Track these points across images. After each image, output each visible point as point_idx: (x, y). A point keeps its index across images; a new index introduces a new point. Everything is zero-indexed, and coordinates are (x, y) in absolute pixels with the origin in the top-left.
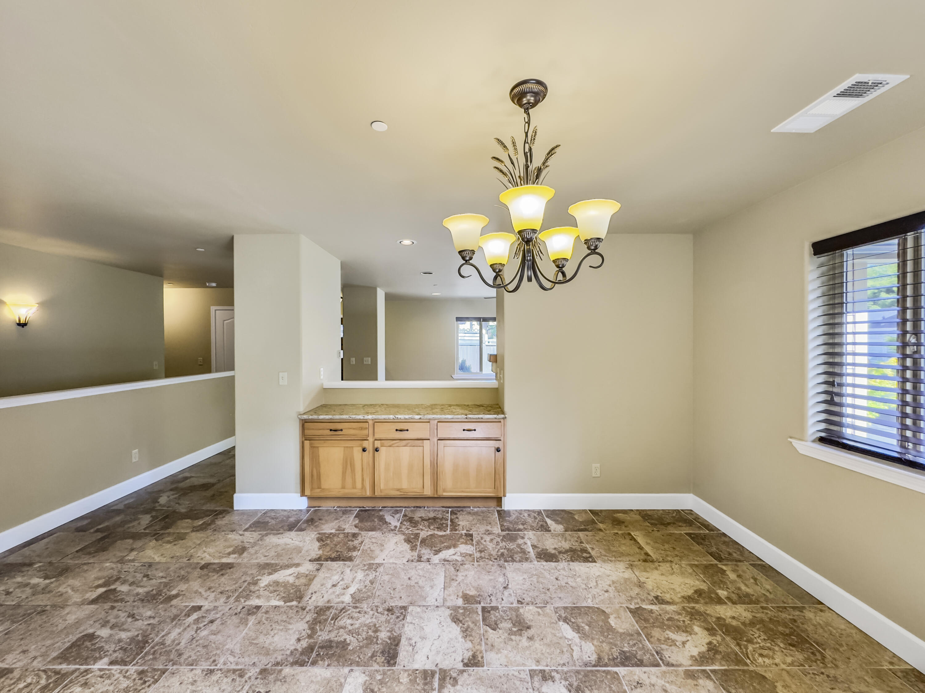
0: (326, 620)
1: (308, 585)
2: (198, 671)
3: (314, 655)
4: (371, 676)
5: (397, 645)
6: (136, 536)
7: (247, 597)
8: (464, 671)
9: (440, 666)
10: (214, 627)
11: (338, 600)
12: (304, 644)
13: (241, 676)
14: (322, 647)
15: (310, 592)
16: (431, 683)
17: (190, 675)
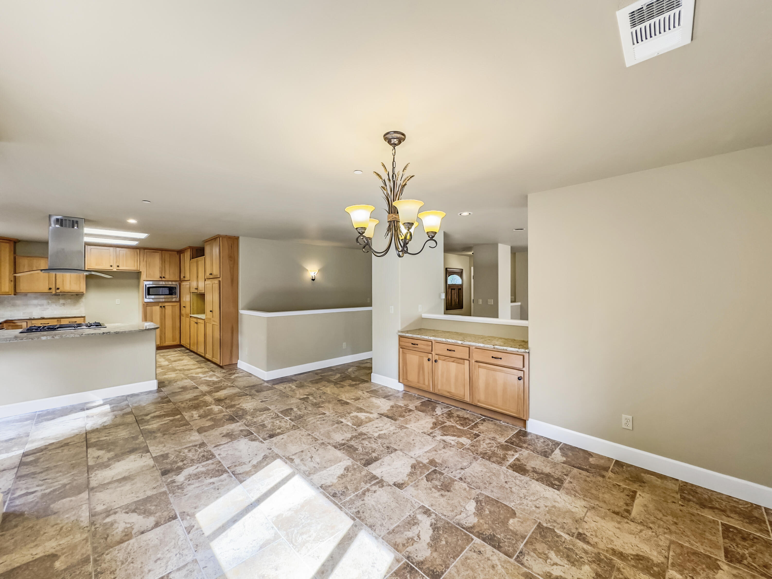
0: (359, 438)
1: (367, 422)
2: (306, 433)
3: (342, 447)
4: (353, 465)
5: (375, 461)
6: (329, 381)
7: (342, 417)
8: (391, 486)
9: (383, 478)
10: (323, 422)
11: (372, 433)
12: (343, 442)
13: (315, 441)
14: (347, 446)
15: (365, 425)
16: (372, 481)
17: (304, 433)
